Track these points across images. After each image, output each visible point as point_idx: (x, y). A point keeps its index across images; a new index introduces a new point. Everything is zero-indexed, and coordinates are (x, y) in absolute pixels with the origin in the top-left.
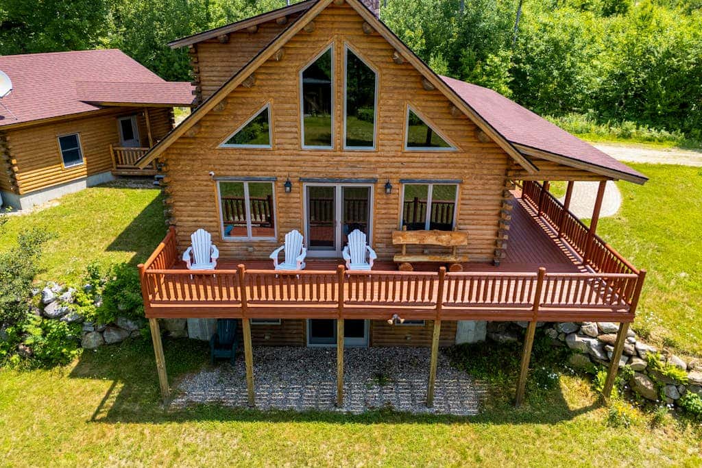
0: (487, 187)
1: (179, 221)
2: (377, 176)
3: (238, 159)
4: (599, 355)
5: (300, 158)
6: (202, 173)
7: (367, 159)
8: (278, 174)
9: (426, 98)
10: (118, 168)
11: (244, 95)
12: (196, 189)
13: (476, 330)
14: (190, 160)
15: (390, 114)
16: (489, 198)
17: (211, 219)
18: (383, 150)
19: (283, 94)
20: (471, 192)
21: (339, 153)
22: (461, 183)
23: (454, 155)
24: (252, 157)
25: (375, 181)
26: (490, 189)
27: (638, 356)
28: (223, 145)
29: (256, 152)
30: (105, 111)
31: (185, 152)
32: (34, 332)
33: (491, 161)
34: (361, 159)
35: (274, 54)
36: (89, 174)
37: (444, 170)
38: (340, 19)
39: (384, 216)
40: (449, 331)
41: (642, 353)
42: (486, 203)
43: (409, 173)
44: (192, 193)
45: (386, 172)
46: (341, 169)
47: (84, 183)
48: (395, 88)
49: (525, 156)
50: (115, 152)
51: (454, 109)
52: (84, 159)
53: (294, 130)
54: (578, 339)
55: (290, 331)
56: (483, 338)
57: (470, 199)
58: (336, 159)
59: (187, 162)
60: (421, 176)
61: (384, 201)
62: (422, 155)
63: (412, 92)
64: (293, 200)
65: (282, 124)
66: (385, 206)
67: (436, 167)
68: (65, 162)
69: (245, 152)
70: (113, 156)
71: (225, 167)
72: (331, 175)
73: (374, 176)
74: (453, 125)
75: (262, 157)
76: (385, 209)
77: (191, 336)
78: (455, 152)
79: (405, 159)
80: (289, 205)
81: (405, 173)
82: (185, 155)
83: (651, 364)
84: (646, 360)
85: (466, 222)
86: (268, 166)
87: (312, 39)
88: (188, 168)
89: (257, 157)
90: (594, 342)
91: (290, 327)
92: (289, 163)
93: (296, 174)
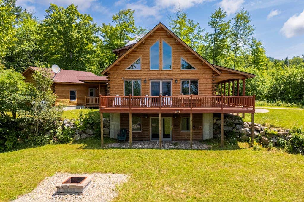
0: (207, 81)
1: (111, 94)
2: (173, 78)
3: (131, 73)
4: (250, 133)
5: (149, 73)
6: (120, 78)
7: (169, 73)
8: (142, 78)
9: (187, 54)
10: (87, 104)
11: (134, 54)
12: (117, 83)
13: (210, 134)
14: (116, 74)
15: (176, 59)
16: (209, 85)
17: (121, 93)
18: (174, 70)
19: (145, 54)
20: (203, 83)
21: (161, 71)
22: (199, 80)
23: (196, 71)
24: (135, 73)
25: (172, 80)
26: (208, 82)
27: (262, 130)
28: (126, 69)
29: (136, 71)
30: (86, 84)
31: (115, 71)
32: (59, 131)
33: (208, 73)
34: (168, 73)
35: (143, 41)
36: (77, 105)
37: (194, 76)
38: (161, 33)
39: (175, 91)
40: (200, 134)
41: (263, 129)
42: (208, 86)
43: (183, 77)
44: (116, 84)
45: (176, 77)
46: (162, 76)
47: (75, 107)
48: (177, 51)
49: (217, 69)
50: (87, 98)
51: (194, 55)
52: (77, 99)
53: (148, 64)
54: (242, 129)
55: (144, 135)
56: (213, 137)
57: (203, 85)
58: (160, 73)
59: (116, 75)
60: (186, 78)
61: (175, 86)
62: (186, 71)
63: (182, 52)
64: (147, 86)
65: (144, 62)
66: (175, 88)
67: (191, 75)
68: (71, 99)
69: (133, 71)
70: (86, 100)
71: (127, 76)
72: (158, 78)
73: (172, 78)
74: (195, 62)
75: (138, 73)
76: (176, 89)
77: (111, 137)
78: (197, 70)
79: (181, 73)
80: (145, 88)
81: (181, 77)
82: (115, 72)
83: (266, 131)
84: (265, 131)
85: (202, 93)
86: (139, 75)
87: (154, 38)
88: (116, 76)
89: (136, 73)
90: (248, 129)
91: (144, 133)
92: (146, 74)
93: (148, 78)
